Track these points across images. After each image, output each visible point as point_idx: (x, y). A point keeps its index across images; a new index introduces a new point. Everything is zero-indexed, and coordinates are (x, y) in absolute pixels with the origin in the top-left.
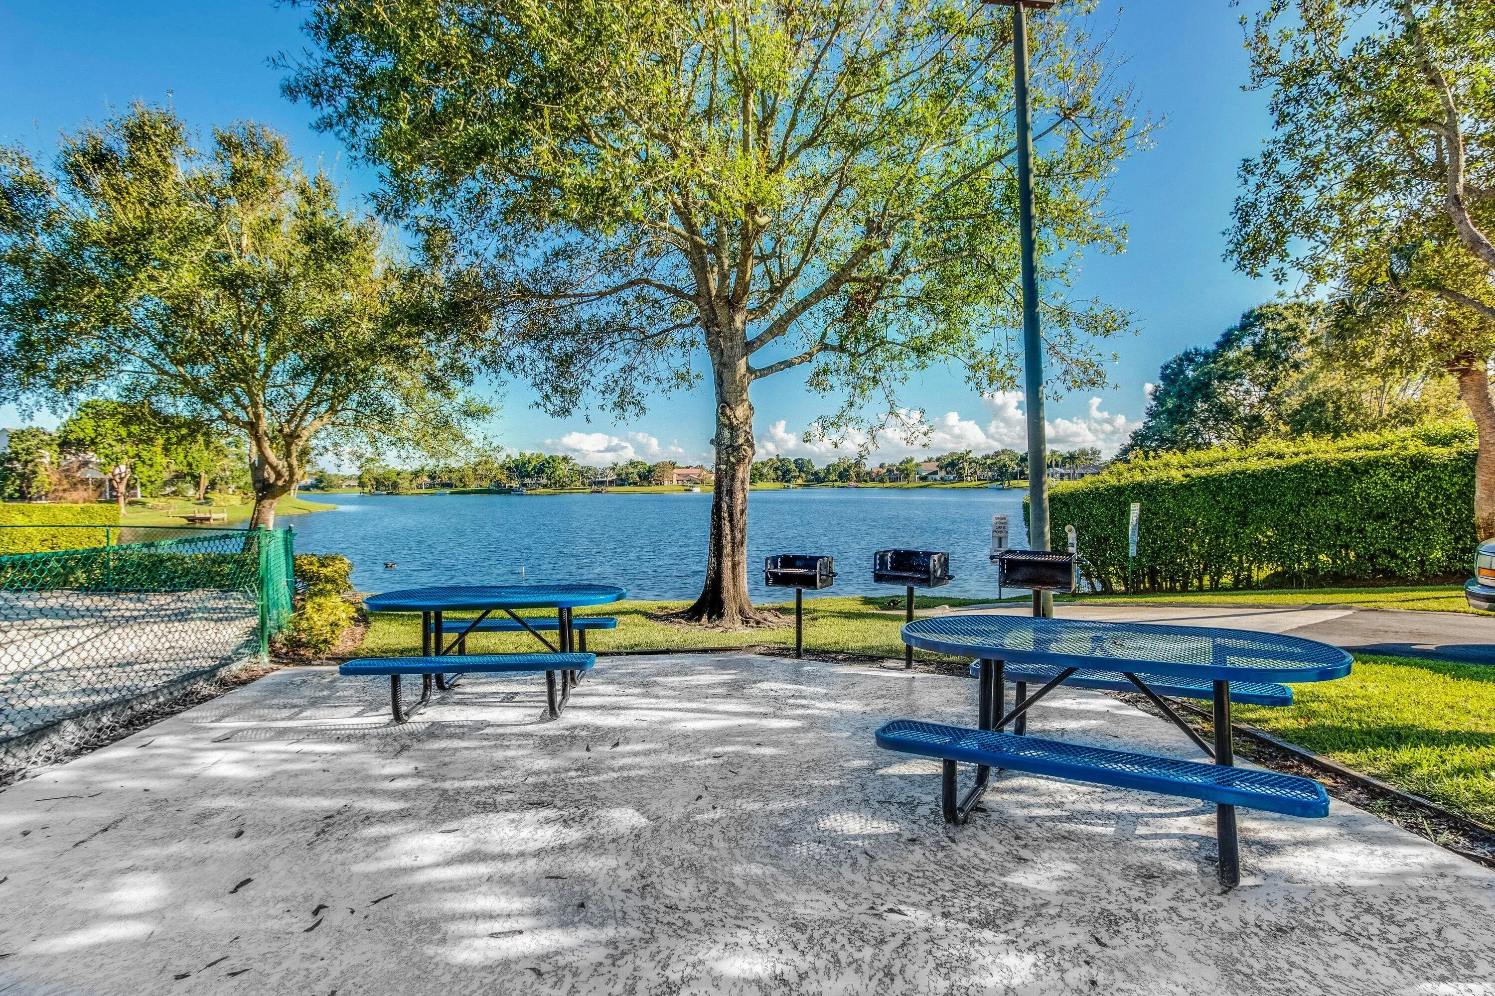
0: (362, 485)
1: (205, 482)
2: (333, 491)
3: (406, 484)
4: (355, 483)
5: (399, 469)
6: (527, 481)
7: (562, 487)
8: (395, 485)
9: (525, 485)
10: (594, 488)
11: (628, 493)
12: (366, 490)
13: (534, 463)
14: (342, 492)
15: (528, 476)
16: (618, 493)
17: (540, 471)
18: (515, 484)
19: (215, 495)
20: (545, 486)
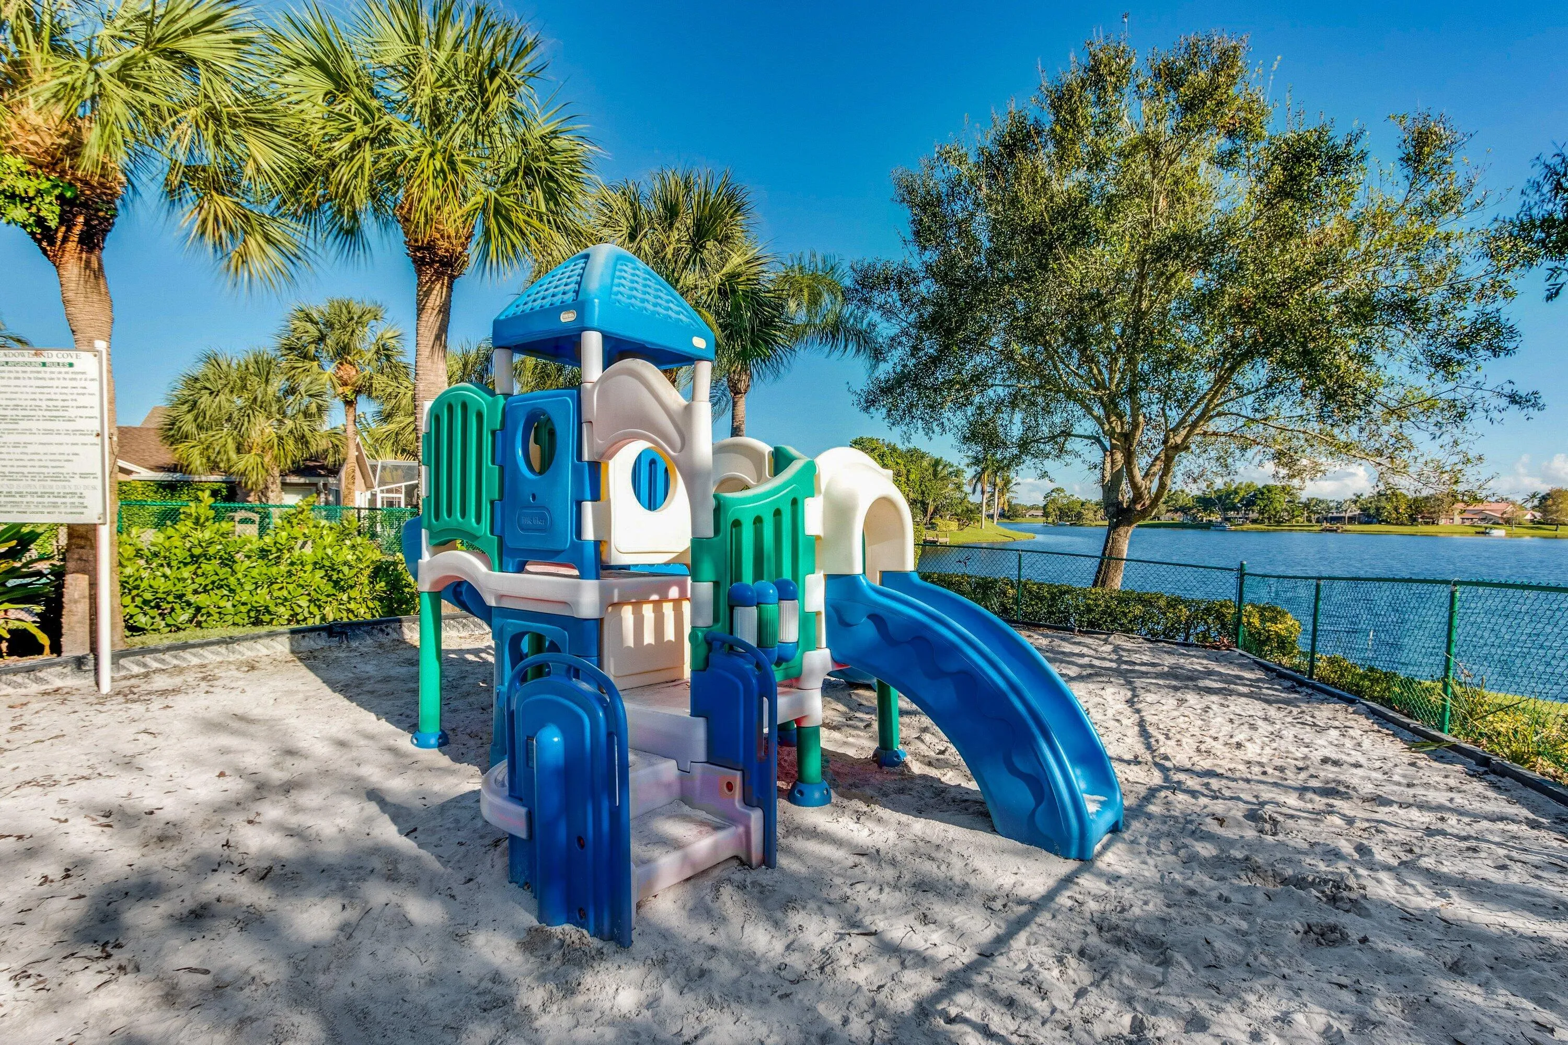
0: (1046, 515)
1: (931, 509)
2: (1019, 520)
3: (1091, 515)
4: (1040, 513)
5: (1083, 499)
6: (1231, 514)
7: (1279, 523)
8: (1079, 516)
9: (1227, 519)
10: (1326, 525)
11: (1379, 533)
12: (1050, 520)
13: (1242, 493)
14: (1025, 521)
15: (1234, 508)
16: (1362, 533)
17: (1249, 503)
18: (1216, 518)
19: (938, 520)
20: (1254, 521)
